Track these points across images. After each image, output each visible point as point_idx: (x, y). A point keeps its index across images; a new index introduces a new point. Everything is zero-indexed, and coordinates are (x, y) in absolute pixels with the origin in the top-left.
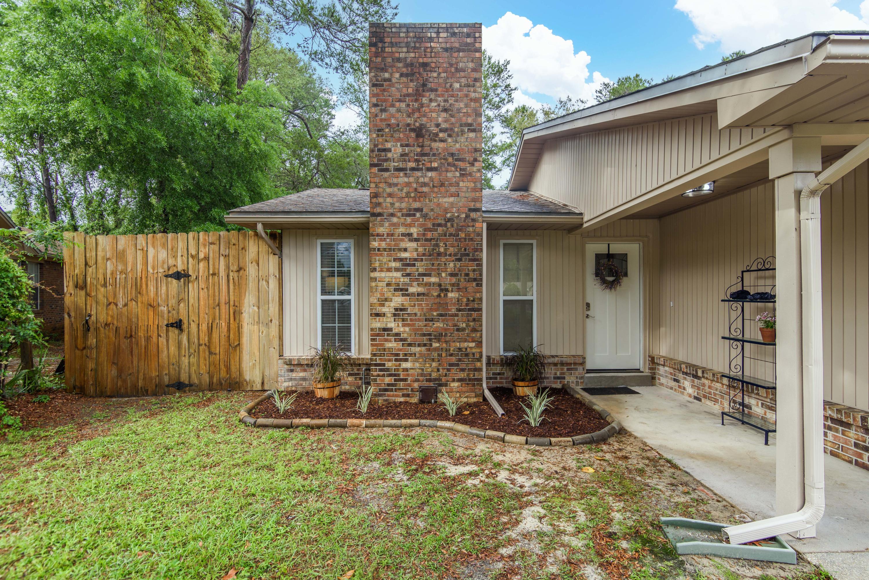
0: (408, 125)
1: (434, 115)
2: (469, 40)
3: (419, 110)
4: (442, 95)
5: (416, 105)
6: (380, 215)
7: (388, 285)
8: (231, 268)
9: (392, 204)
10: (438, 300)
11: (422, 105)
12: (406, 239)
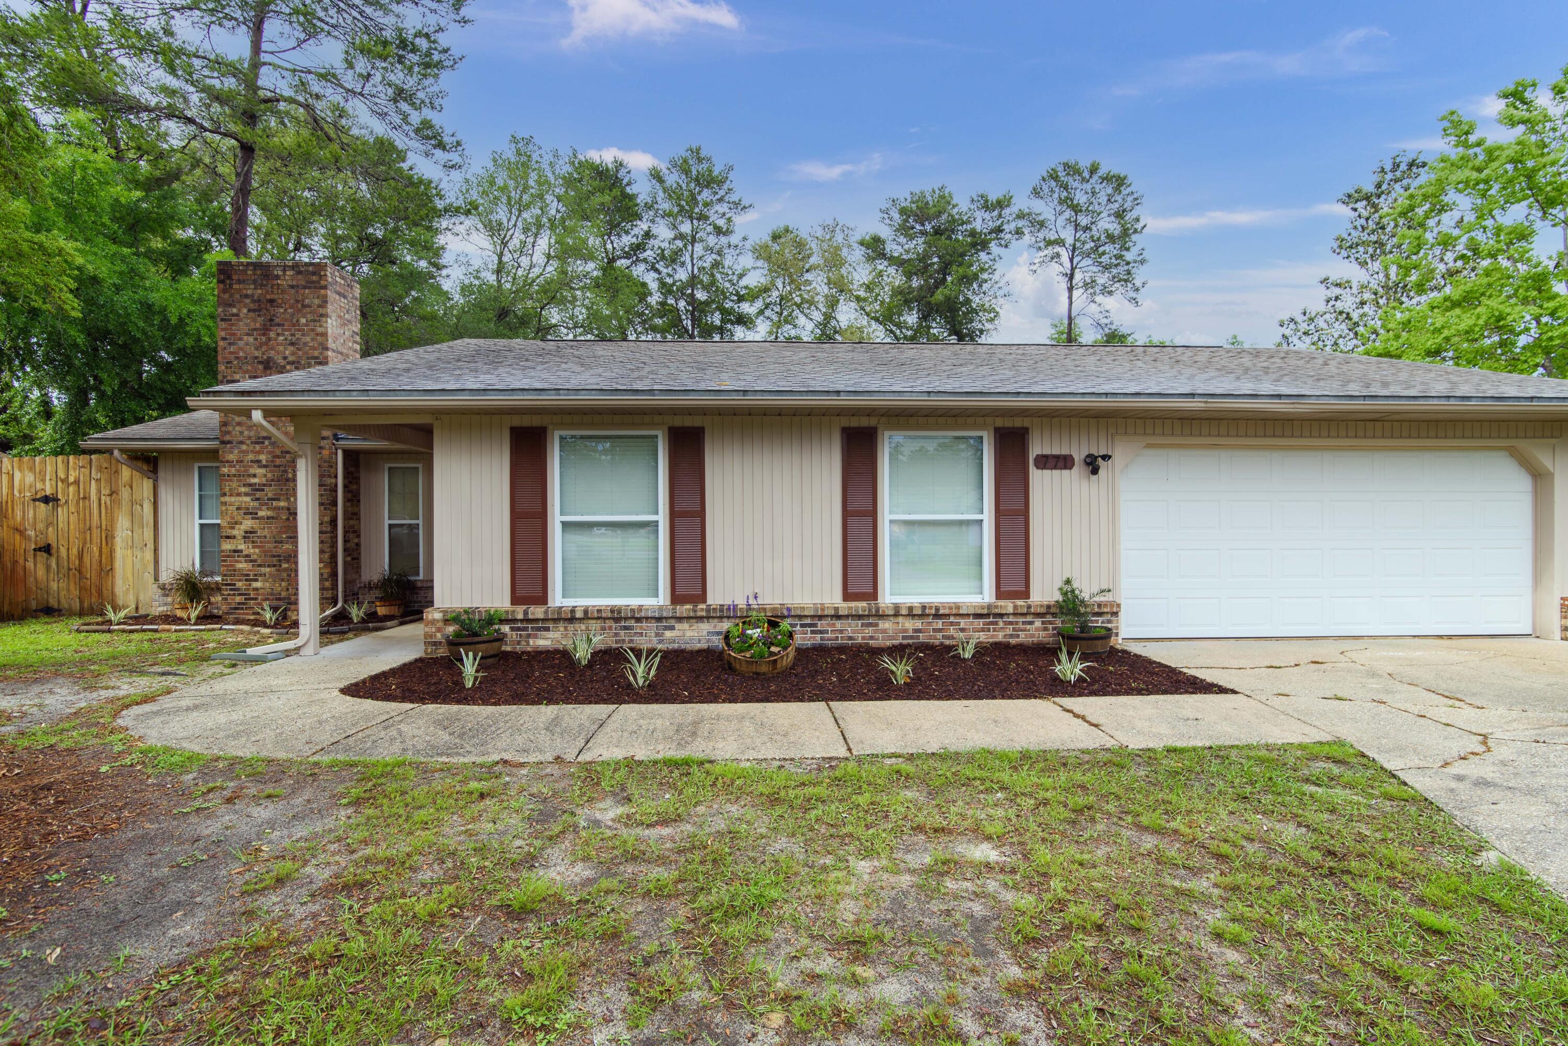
0: (256, 358)
1: (281, 348)
2: (314, 278)
3: (266, 344)
4: (289, 330)
5: (264, 339)
6: (229, 442)
7: (238, 509)
8: (103, 492)
9: (241, 433)
10: (287, 524)
11: (269, 339)
12: (255, 465)
